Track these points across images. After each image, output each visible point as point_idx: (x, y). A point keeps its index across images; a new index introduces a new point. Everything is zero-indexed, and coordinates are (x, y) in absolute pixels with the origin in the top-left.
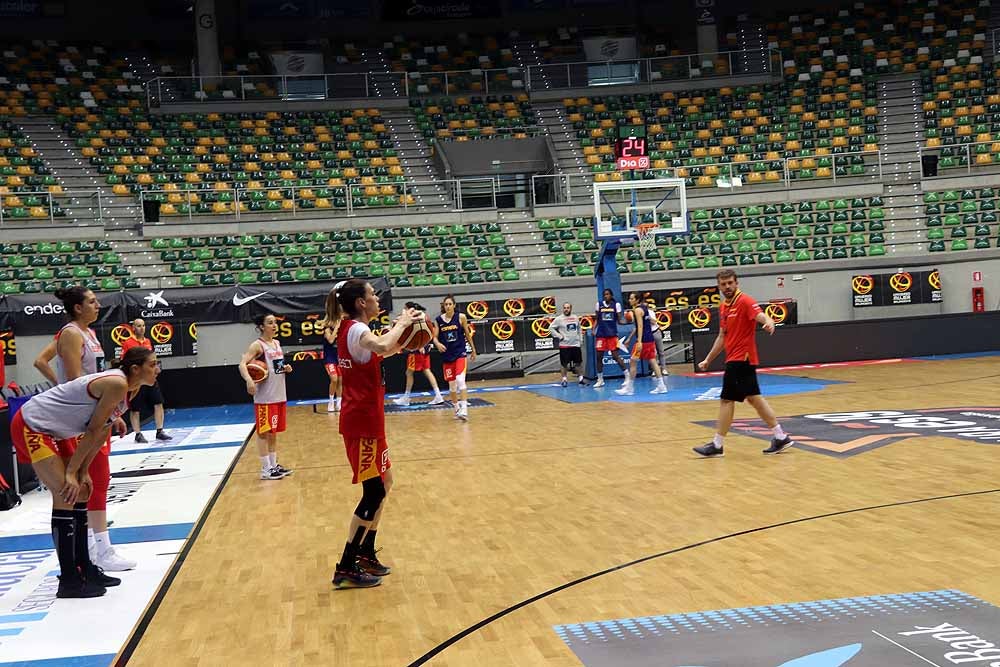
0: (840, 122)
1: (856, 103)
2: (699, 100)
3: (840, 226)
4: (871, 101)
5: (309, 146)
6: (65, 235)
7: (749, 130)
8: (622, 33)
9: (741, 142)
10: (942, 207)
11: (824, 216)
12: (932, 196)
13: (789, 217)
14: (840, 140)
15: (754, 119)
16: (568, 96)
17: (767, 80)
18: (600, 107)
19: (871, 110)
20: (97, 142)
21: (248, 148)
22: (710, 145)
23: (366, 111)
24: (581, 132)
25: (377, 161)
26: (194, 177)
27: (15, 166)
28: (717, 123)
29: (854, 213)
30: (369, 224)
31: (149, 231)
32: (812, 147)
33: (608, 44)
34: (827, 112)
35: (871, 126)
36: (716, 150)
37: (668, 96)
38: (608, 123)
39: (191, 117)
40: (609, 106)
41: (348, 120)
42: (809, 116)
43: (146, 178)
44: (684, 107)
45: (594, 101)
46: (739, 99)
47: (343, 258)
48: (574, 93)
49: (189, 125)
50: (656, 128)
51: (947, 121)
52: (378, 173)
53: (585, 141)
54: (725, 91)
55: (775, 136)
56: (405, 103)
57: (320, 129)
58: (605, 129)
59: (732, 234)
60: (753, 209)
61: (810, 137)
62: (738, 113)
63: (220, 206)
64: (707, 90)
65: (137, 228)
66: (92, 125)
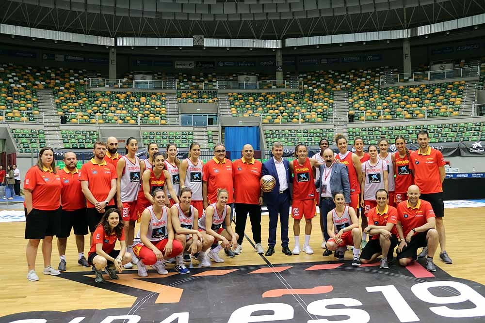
0: (320, 104)
4: (331, 98)
19: (331, 101)
29: (323, 134)
50: (258, 103)
51: (356, 105)
54: (283, 93)
55: (298, 108)
64: (277, 93)
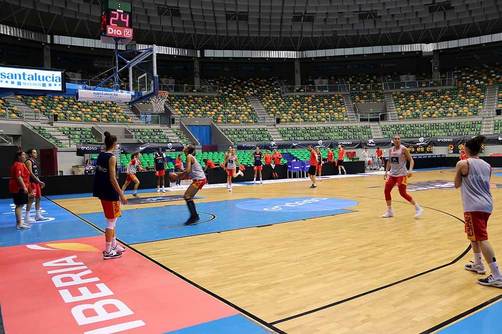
1: (478, 94)
2: (431, 93)
3: (467, 129)
5: (322, 104)
6: (257, 127)
7: (445, 101)
8: (412, 74)
9: (442, 105)
10: (500, 125)
11: (463, 126)
12: (497, 121)
13: (453, 127)
14: (471, 105)
15: (447, 98)
16: (394, 91)
17: (452, 87)
18: (403, 95)
20: (267, 103)
21: (305, 105)
22: (433, 106)
23: (338, 95)
24: (396, 101)
25: (339, 108)
26: (291, 112)
27: (247, 109)
28: (435, 100)
30: (334, 125)
31: (277, 126)
32: (463, 107)
33: (407, 77)
34: (469, 97)
35: (482, 101)
36: (434, 107)
37: (422, 91)
38: (404, 99)
39: (292, 96)
40: (405, 94)
41: (333, 97)
42: (463, 98)
43: (278, 112)
44: (427, 95)
45: (401, 93)
46: (443, 93)
47: (326, 134)
48: (396, 91)
49: (291, 98)
52: (339, 112)
53: (397, 104)
56: (349, 93)
57: (325, 100)
58: (403, 101)
59: (435, 131)
60: (442, 124)
61: (463, 103)
62: (442, 97)
63: (296, 120)
65: (275, 125)
66: (267, 98)
